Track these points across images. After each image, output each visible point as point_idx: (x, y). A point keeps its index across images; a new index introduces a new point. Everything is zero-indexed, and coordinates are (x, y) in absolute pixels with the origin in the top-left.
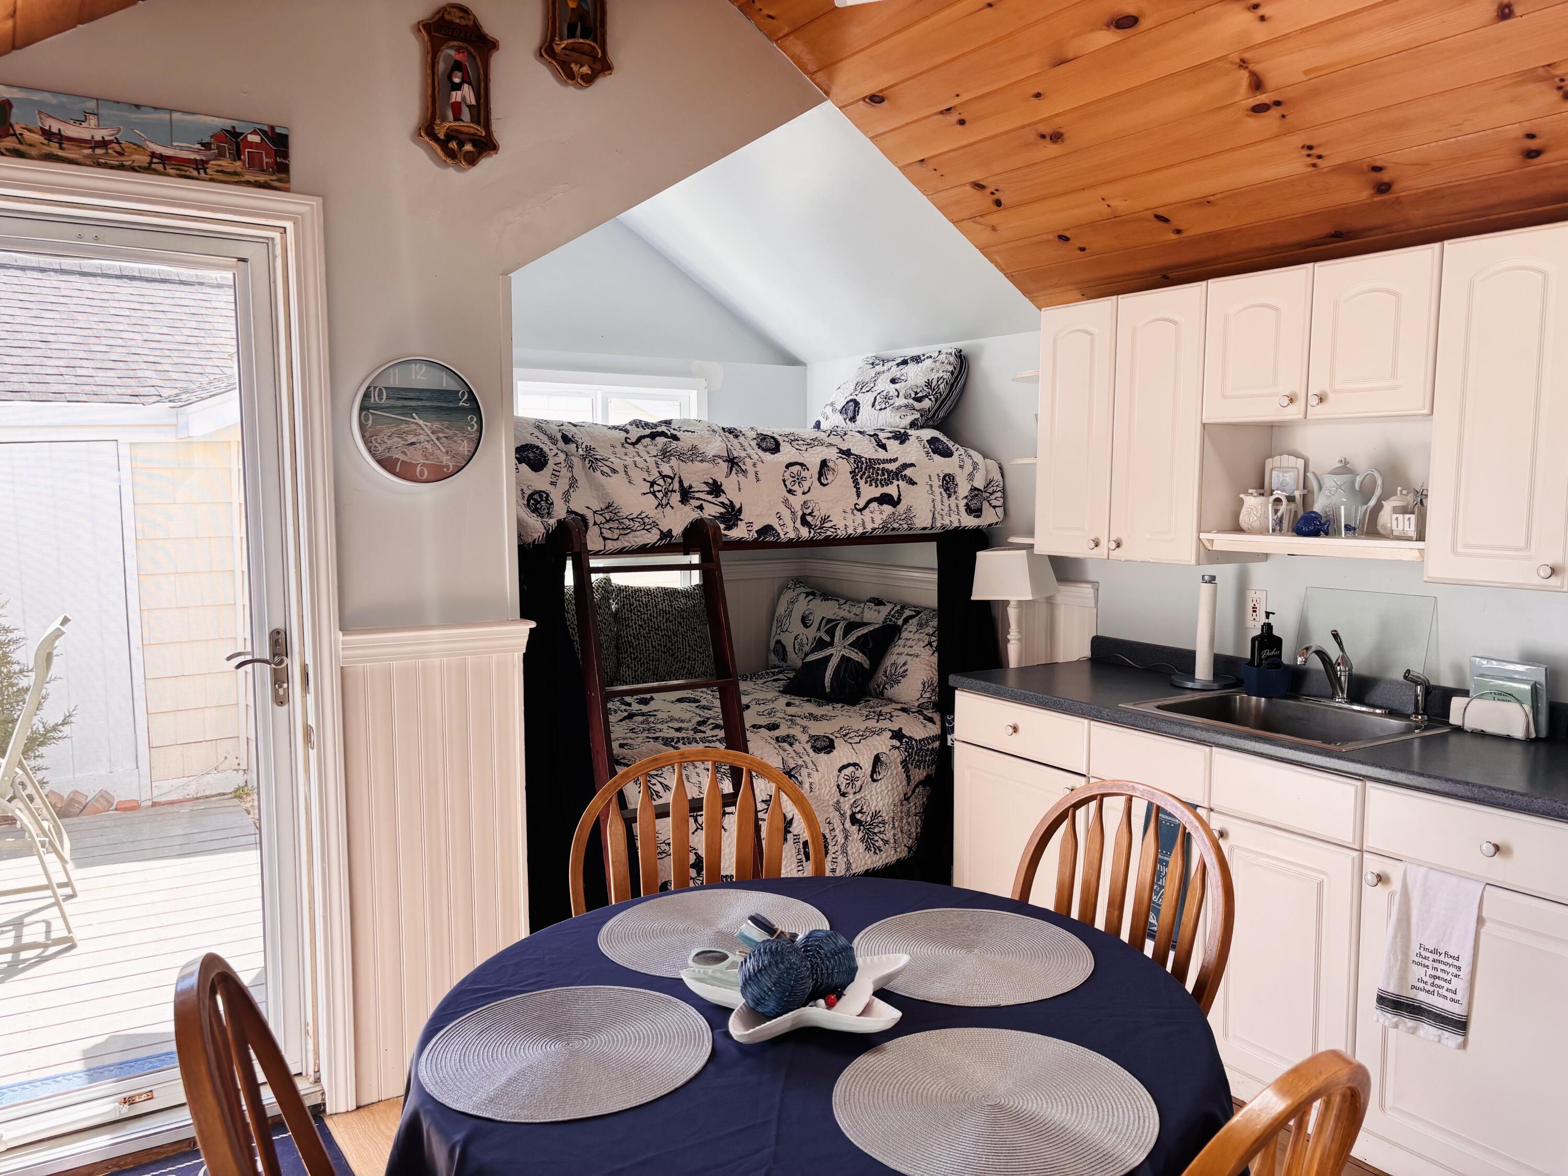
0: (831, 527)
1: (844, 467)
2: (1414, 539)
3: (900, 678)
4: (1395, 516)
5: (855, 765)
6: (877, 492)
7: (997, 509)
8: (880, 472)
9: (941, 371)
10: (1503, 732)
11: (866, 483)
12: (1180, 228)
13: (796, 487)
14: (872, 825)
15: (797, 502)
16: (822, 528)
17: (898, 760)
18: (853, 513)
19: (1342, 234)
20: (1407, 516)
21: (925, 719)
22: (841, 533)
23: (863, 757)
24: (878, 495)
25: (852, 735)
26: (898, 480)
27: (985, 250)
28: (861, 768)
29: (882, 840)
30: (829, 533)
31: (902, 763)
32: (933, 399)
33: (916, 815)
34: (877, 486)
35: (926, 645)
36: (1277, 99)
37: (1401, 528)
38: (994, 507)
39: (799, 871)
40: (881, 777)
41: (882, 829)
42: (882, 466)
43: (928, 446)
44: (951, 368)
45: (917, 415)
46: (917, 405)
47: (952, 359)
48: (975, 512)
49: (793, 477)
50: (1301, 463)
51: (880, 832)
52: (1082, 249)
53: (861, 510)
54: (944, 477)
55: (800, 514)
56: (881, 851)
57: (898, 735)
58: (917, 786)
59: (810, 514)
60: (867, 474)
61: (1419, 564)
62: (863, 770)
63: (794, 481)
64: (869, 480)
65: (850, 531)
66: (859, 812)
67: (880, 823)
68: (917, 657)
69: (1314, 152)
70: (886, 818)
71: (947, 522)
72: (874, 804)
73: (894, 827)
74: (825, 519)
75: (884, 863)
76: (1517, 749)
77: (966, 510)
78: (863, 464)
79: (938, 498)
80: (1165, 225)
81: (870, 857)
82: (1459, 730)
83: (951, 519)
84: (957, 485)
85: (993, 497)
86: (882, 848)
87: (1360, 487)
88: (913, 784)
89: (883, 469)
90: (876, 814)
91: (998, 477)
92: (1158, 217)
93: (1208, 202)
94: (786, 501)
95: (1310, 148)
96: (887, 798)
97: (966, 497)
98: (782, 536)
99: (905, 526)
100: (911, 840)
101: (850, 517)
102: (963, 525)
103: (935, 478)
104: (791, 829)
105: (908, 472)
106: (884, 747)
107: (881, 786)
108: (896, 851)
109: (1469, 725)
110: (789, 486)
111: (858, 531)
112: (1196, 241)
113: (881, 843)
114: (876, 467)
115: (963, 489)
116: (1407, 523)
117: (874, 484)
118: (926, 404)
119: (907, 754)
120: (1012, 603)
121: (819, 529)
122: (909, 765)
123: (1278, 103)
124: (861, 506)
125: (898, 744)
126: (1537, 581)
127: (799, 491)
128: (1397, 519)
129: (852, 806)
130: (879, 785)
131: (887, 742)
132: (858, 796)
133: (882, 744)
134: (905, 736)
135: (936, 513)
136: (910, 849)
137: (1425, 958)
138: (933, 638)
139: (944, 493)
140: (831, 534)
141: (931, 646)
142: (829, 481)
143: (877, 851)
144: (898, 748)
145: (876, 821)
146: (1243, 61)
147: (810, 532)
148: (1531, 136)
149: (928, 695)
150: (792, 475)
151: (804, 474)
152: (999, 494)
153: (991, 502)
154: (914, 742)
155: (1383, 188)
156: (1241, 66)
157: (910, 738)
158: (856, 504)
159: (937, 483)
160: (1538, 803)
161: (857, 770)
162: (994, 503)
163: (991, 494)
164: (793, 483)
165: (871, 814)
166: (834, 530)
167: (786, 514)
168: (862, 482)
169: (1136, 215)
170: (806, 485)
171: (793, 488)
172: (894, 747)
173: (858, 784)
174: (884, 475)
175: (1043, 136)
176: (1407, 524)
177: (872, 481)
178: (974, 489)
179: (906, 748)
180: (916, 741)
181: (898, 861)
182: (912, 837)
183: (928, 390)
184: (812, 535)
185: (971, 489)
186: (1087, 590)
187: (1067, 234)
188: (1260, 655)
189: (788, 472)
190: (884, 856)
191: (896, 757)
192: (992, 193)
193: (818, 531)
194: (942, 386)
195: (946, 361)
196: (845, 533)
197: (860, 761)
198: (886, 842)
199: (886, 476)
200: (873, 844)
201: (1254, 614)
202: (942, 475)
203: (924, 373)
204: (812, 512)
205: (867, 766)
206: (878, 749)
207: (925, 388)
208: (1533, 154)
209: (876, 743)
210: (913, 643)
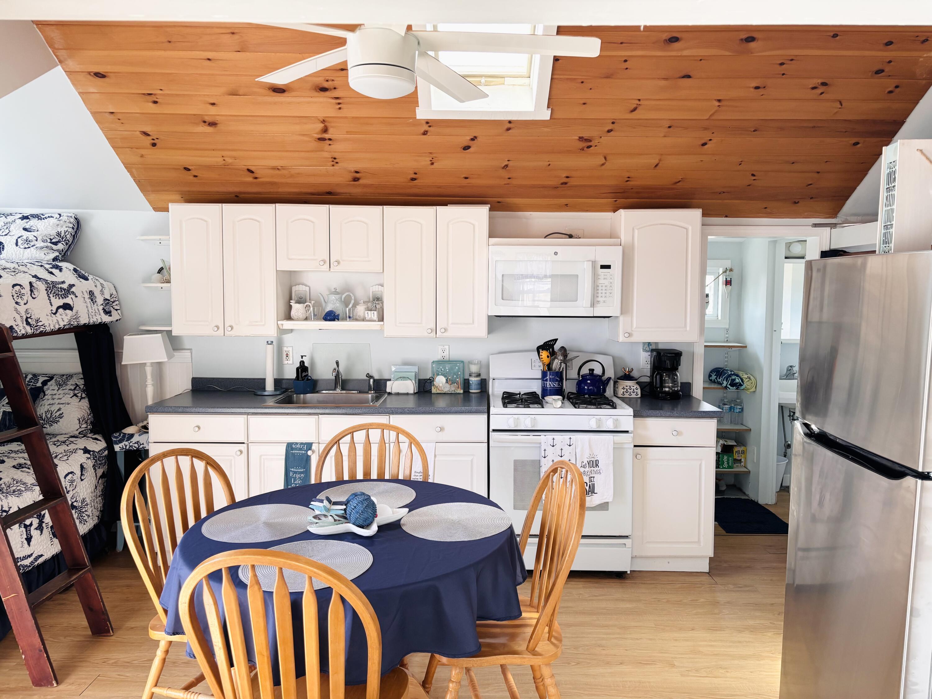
0: (42, 325)
1: (41, 287)
2: (377, 321)
3: (58, 419)
4: (366, 312)
5: (72, 473)
6: (61, 302)
7: (118, 311)
8: (60, 290)
9: (64, 227)
10: (406, 392)
11: (53, 296)
12: (257, 177)
13: (19, 300)
14: (82, 507)
15: (22, 309)
16: (37, 326)
17: (92, 465)
18: (51, 316)
19: (331, 193)
20: (372, 312)
21: (93, 439)
22: (48, 329)
23: (75, 467)
24: (62, 304)
25: (60, 456)
26: (70, 295)
27: (128, 167)
28: (75, 474)
29: (87, 515)
30: (42, 329)
31: (93, 466)
32: (65, 244)
33: (99, 497)
34: (59, 299)
35: (73, 396)
36: (330, 138)
37: (370, 316)
38: (117, 310)
39: (52, 545)
40: (85, 477)
41: (86, 509)
42: (60, 286)
43: (75, 274)
44: (71, 226)
45: (57, 254)
46: (54, 247)
47: (72, 220)
48: (108, 313)
49: (17, 294)
50: (307, 288)
51: (86, 511)
52: (195, 176)
53: (55, 314)
54: (90, 292)
55: (25, 318)
56: (87, 522)
57: (86, 451)
58: (99, 479)
59: (30, 318)
60: (53, 291)
61: (382, 331)
62: (77, 475)
63: (18, 296)
64: (54, 294)
65: (52, 328)
66: (75, 501)
67: (85, 505)
68: (68, 404)
69: (336, 161)
70: (88, 502)
71: (95, 320)
72: (82, 494)
73: (92, 507)
74: (38, 320)
75: (89, 529)
76: (412, 397)
77: (104, 312)
78: (50, 285)
79: (89, 305)
80: (251, 174)
81: (82, 527)
82: (390, 394)
83: (97, 318)
84: (96, 297)
85: (114, 304)
86: (87, 520)
87: (344, 300)
88: (98, 477)
89: (61, 288)
90: (83, 500)
91: (115, 293)
92: (249, 170)
93: (278, 169)
94: (16, 310)
95: (335, 158)
96: (88, 489)
97: (102, 304)
98: (19, 333)
99: (76, 323)
100: (98, 512)
101: (49, 317)
102: (104, 321)
103: (85, 293)
104: (44, 521)
105: (73, 289)
106: (83, 459)
107: (85, 483)
108: (93, 520)
109: (394, 391)
110: (16, 300)
111: (56, 327)
112: (263, 184)
113: (86, 517)
114: (57, 286)
115: (100, 300)
116: (372, 315)
117: (57, 297)
118: (60, 246)
119: (95, 461)
120: (148, 364)
121: (35, 327)
122: (96, 467)
123: (330, 139)
124: (54, 312)
125: (89, 456)
126: (426, 334)
127: (22, 303)
128: (368, 313)
129: (71, 498)
130: (84, 482)
131: (83, 456)
132: (74, 491)
133: (81, 458)
134: (90, 451)
135: (89, 314)
136: (98, 517)
137: (417, 476)
138: (76, 391)
139: (91, 302)
140: (43, 329)
141: (77, 396)
142: (36, 296)
143: (85, 523)
144: (89, 458)
145: (84, 504)
146: (324, 121)
147: (31, 329)
148: (415, 174)
149: (84, 426)
150: (16, 292)
151: (23, 291)
152: (117, 302)
153: (114, 307)
154: (96, 454)
155: (356, 179)
156: (322, 122)
157: (93, 451)
158: (52, 310)
159: (87, 296)
160: (454, 409)
161: (74, 475)
162: (116, 307)
163: (113, 302)
164: (17, 298)
165: (81, 501)
166: (44, 327)
167: (18, 317)
168: (51, 296)
169: (237, 167)
170: (25, 298)
171: (18, 301)
172: (88, 458)
173: (75, 484)
174: (62, 292)
175: (205, 122)
176: (374, 315)
177: (57, 295)
178: (105, 300)
179: (94, 458)
180: (96, 452)
181: (94, 525)
182: (98, 510)
183: (59, 238)
184: (33, 331)
185: (104, 300)
186: (187, 354)
187: (190, 168)
188: (301, 375)
189: (14, 290)
190: (88, 524)
191: (89, 464)
192: (153, 139)
193: (35, 328)
194: (68, 236)
195: (68, 221)
196: (50, 329)
197: (73, 470)
198: (89, 516)
199: (63, 292)
200: (83, 519)
201: (287, 357)
202: (88, 292)
203: (51, 226)
204: (31, 316)
205: (78, 472)
206: (80, 461)
207: (56, 237)
208: (414, 179)
209: (77, 457)
210: (61, 396)
